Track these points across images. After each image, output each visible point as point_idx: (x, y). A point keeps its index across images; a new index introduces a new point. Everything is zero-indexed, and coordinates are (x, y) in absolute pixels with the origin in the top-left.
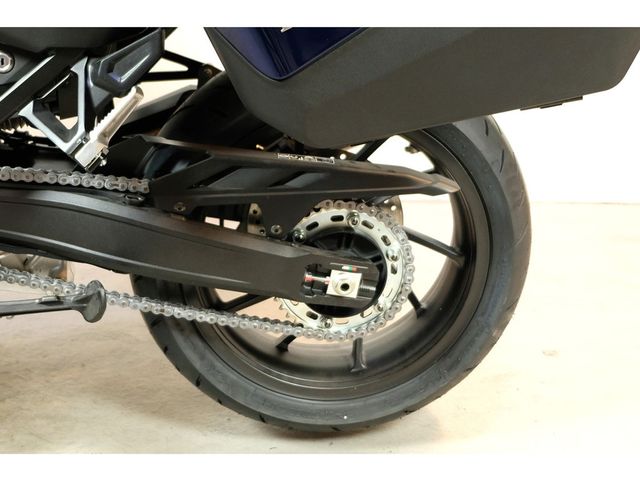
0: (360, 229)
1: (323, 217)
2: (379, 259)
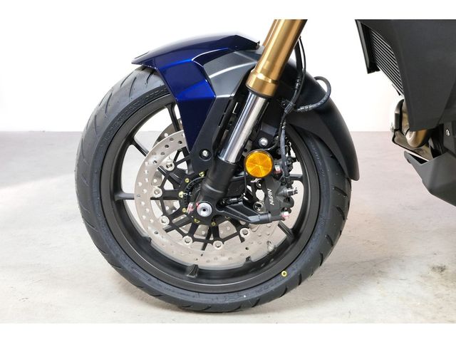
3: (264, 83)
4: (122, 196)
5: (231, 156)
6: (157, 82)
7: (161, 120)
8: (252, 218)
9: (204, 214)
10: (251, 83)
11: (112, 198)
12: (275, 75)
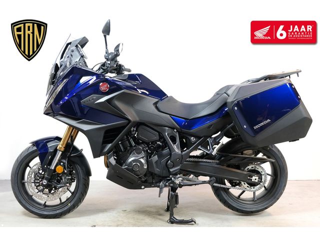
0: (256, 169)
1: (250, 167)
2: (261, 175)
3: (61, 147)
4: (24, 181)
5: (53, 167)
6: (35, 148)
7: (37, 160)
8: (59, 186)
9: (44, 183)
10: (58, 148)
11: (21, 182)
12: (64, 146)
